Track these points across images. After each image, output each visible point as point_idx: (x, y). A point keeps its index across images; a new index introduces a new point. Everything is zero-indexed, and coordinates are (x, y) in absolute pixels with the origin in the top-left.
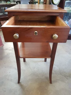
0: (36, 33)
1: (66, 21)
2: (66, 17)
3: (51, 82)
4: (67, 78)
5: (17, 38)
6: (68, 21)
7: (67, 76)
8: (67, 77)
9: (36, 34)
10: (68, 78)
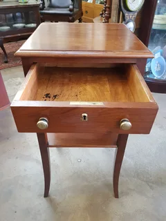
0: (85, 116)
1: (159, 47)
2: (158, 35)
3: (116, 196)
4: (151, 187)
5: (44, 128)
6: (162, 46)
7: (153, 183)
8: (150, 184)
9: (85, 119)
10: (154, 186)
